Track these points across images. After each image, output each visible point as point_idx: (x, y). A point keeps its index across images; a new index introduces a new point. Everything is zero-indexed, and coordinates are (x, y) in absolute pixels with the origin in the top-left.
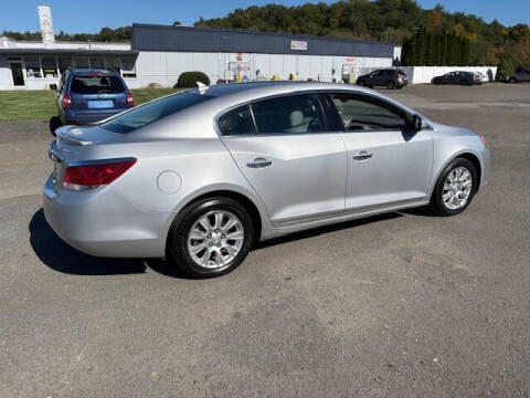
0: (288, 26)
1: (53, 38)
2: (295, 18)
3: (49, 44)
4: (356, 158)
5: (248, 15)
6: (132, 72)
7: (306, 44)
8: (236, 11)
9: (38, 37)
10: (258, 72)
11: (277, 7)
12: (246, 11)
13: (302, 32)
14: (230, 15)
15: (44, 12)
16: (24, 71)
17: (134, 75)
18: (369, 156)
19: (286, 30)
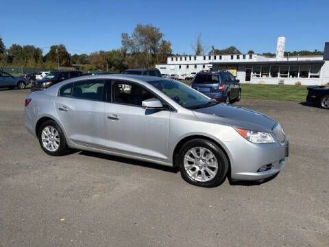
1: (282, 54)
3: (280, 58)
4: (109, 118)
6: (317, 74)
15: (281, 41)
16: (252, 73)
17: (318, 77)
18: (117, 119)
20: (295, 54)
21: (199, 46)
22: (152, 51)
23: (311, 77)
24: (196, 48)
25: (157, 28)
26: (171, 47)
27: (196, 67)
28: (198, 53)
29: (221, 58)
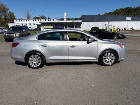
0: (132, 13)
1: (66, 19)
2: (135, 11)
3: (65, 21)
4: (70, 47)
5: (120, 11)
7: (131, 18)
8: (116, 10)
9: (63, 19)
10: (114, 27)
11: (129, 8)
12: (119, 10)
13: (137, 14)
14: (114, 11)
15: (65, 14)
17: (80, 28)
18: (75, 47)
19: (131, 14)
20: (72, 19)
21: (28, 15)
22: (4, 17)
23: (78, 28)
24: (27, 15)
25: (5, 5)
26: (14, 15)
27: (30, 24)
28: (28, 18)
29: (41, 21)
